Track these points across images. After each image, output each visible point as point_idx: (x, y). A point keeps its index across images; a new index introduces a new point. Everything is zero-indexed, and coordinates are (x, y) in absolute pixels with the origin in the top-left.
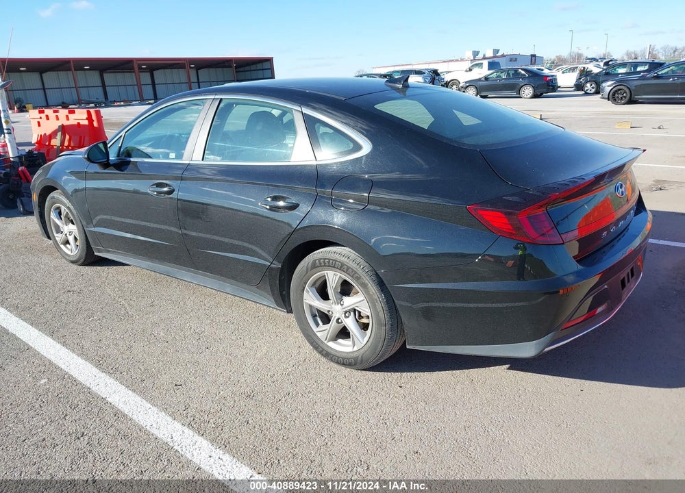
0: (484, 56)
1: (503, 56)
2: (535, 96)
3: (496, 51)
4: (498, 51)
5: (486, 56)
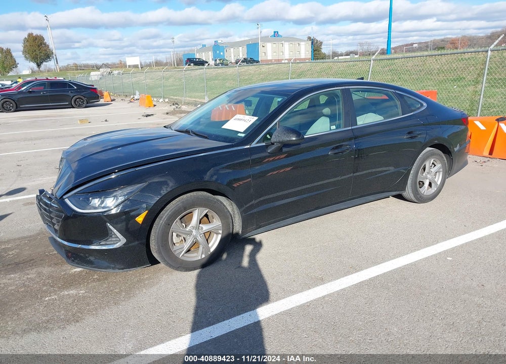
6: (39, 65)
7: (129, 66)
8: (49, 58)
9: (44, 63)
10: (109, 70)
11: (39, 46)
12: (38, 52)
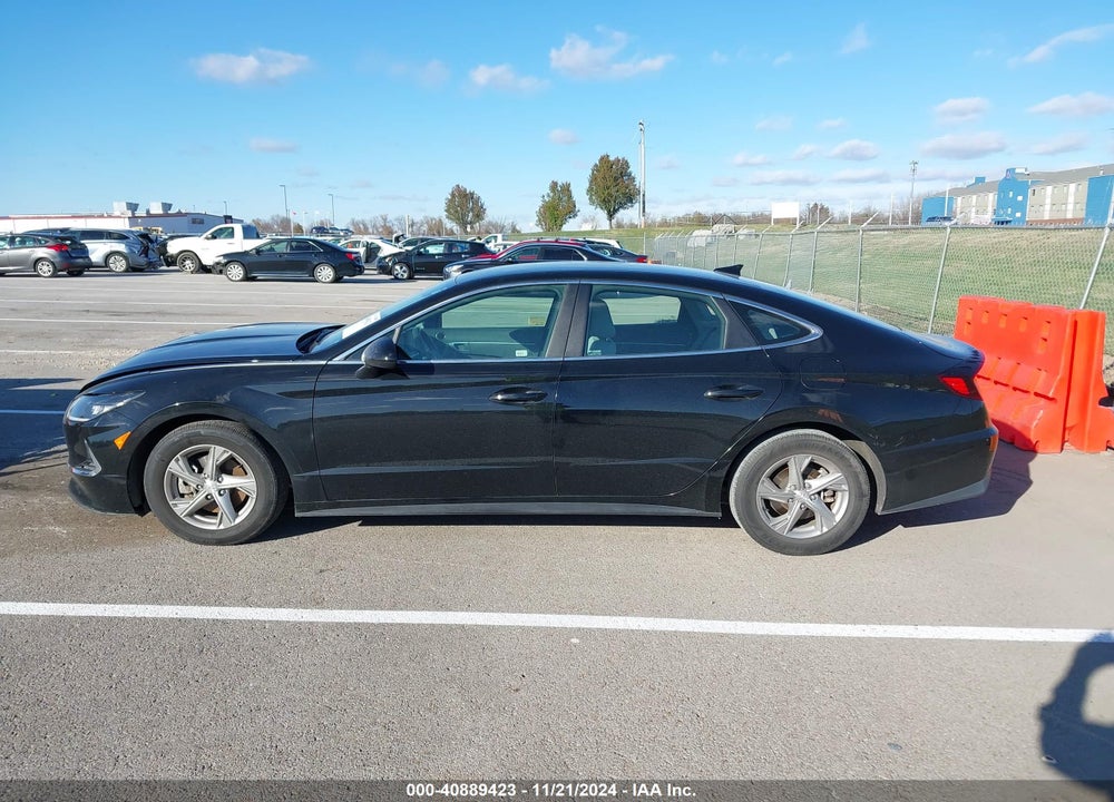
0: (148, 212)
1: (179, 214)
2: (337, 280)
3: (167, 206)
4: (170, 206)
5: (152, 212)
6: (611, 216)
7: (777, 221)
8: (631, 201)
9: (621, 211)
10: (731, 227)
11: (616, 179)
12: (613, 191)
